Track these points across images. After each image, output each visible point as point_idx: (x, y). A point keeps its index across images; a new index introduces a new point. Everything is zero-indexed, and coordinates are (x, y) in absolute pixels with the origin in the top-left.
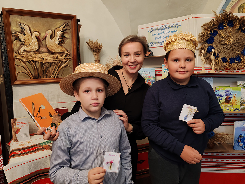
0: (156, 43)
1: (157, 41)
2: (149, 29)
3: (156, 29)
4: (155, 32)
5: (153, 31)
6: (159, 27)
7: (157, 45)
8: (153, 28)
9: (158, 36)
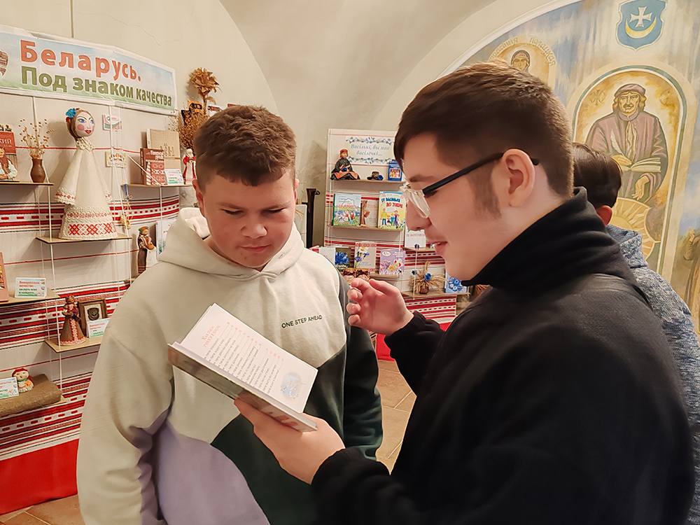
0: (357, 160)
1: (360, 156)
2: (348, 138)
3: (358, 140)
4: (356, 143)
5: (353, 141)
6: (364, 138)
7: (358, 162)
8: (354, 137)
9: (362, 150)
